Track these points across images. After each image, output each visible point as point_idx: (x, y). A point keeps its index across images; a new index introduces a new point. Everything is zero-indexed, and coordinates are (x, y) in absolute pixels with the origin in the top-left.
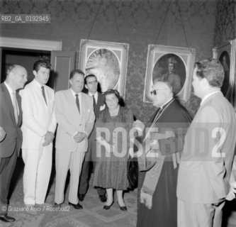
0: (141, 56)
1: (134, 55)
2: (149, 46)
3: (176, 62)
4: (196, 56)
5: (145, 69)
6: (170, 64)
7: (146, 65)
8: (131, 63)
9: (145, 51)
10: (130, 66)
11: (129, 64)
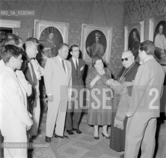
0: (77, 32)
1: (73, 31)
2: (83, 25)
3: (100, 36)
4: (113, 32)
5: (80, 41)
6: (97, 37)
7: (81, 38)
8: (71, 36)
9: (79, 28)
10: (70, 38)
11: (69, 37)
